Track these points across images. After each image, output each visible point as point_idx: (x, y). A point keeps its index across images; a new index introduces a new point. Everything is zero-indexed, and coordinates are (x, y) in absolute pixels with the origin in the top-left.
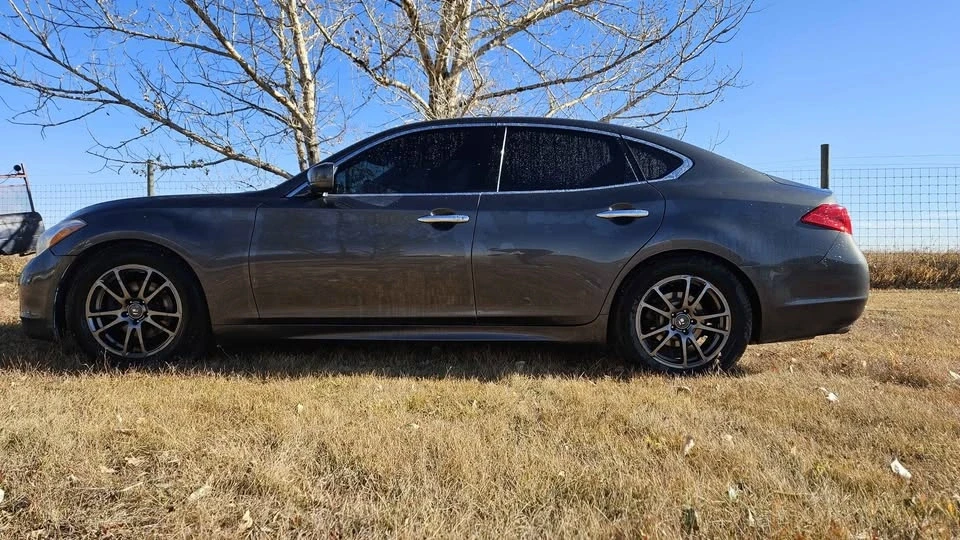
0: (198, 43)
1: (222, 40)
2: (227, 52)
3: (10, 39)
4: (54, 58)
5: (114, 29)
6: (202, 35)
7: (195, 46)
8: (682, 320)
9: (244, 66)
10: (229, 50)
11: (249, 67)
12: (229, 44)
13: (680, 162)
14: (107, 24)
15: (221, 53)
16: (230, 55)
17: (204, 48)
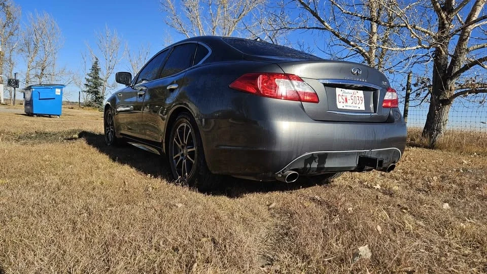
0: (315, 26)
1: (322, 22)
5: (285, 28)
6: (315, 22)
7: (313, 28)
9: (334, 33)
10: (326, 26)
12: (326, 24)
14: (283, 26)
15: (323, 29)
16: (326, 29)
17: (317, 28)
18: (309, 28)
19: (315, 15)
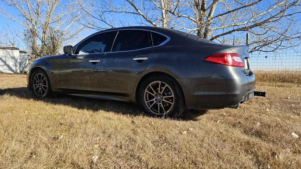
0: (132, 12)
1: (137, 10)
2: (138, 13)
3: (94, 17)
4: (103, 21)
5: (113, 11)
6: (132, 10)
7: (131, 13)
8: (159, 97)
9: (143, 17)
10: (139, 12)
11: (145, 17)
12: (139, 11)
13: (166, 38)
14: (111, 10)
15: (137, 14)
16: (140, 14)
17: (133, 13)
18: (128, 13)
19: (133, 5)
